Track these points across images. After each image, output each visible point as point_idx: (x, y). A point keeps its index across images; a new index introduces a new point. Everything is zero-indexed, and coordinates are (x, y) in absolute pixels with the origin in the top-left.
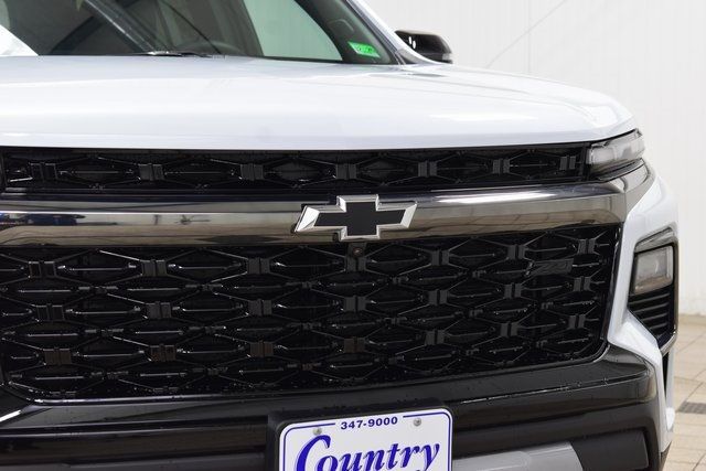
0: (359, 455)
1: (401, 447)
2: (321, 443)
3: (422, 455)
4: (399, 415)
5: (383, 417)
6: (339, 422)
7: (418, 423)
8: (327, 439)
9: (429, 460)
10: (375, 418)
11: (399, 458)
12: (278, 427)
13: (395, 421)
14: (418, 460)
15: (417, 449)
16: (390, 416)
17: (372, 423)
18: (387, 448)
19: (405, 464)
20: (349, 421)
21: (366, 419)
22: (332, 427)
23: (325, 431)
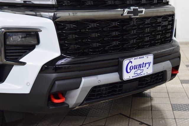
0: (137, 65)
1: (144, 63)
2: (130, 63)
3: (148, 64)
4: (144, 56)
5: (141, 56)
6: (134, 58)
7: (148, 57)
8: (131, 62)
9: (149, 65)
10: (140, 57)
11: (144, 65)
12: (122, 60)
13: (143, 57)
14: (147, 65)
15: (147, 63)
16: (143, 56)
17: (139, 58)
18: (142, 63)
19: (145, 67)
20: (135, 58)
21: (138, 57)
22: (132, 59)
23: (131, 60)
